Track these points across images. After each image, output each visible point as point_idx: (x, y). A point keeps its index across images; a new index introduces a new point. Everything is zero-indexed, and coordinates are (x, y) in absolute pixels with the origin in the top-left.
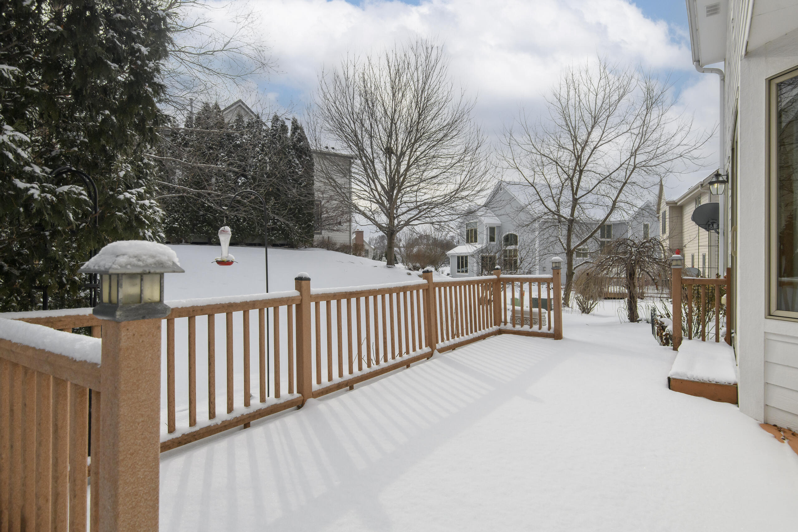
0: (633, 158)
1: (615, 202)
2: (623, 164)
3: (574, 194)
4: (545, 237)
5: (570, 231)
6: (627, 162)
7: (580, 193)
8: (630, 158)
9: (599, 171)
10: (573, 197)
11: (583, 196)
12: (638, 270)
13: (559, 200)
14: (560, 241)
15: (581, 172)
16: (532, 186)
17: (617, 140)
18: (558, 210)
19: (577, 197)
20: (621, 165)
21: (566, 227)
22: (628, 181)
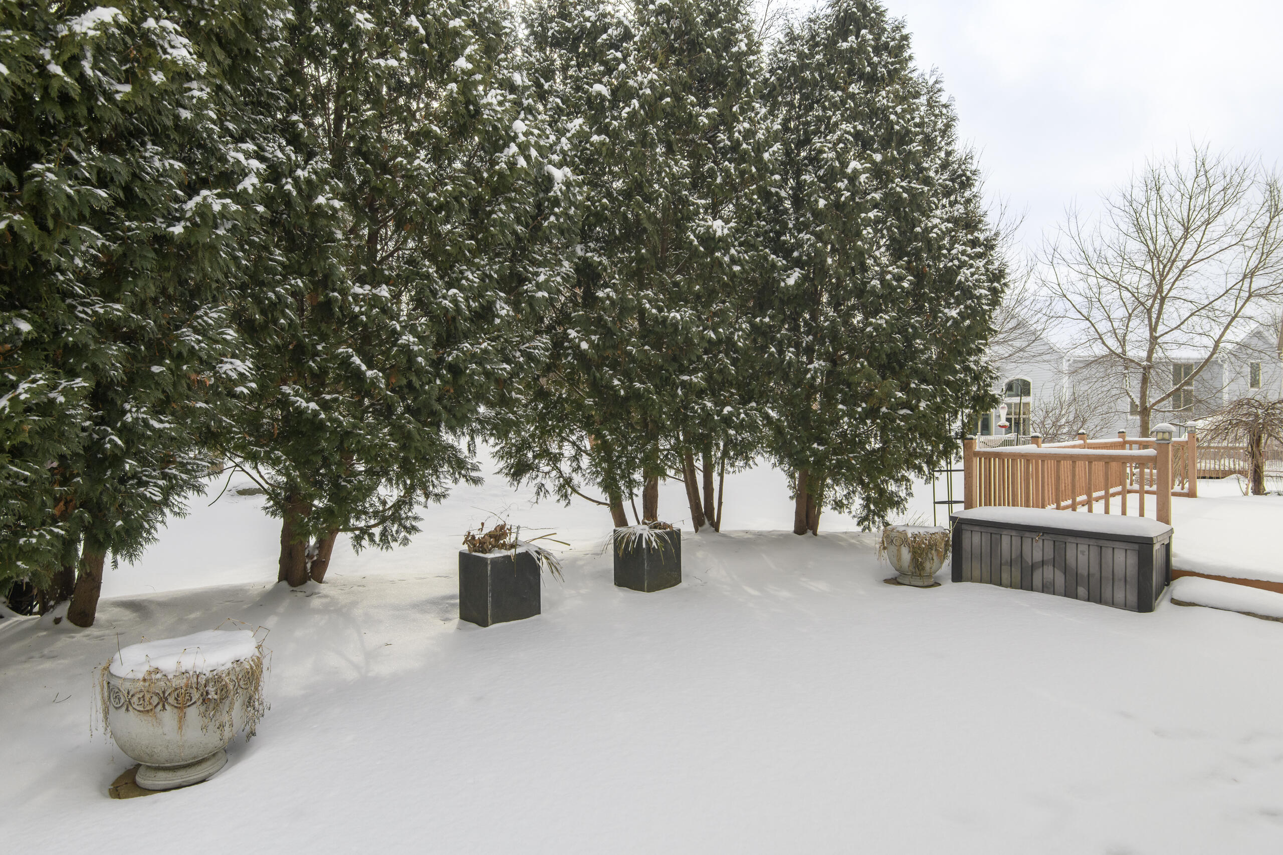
0: (1247, 281)
1: (1217, 343)
2: (1230, 289)
3: (1153, 329)
4: (1106, 389)
5: (1145, 380)
6: (1238, 286)
7: (1161, 329)
8: (1243, 280)
9: (1190, 298)
10: (1151, 334)
11: (1166, 333)
12: (1264, 437)
13: (1124, 337)
14: (1128, 394)
15: (1163, 300)
16: (1087, 319)
17: (1221, 256)
18: (1124, 352)
19: (1157, 335)
20: (1227, 291)
21: (1140, 376)
22: (1240, 314)
